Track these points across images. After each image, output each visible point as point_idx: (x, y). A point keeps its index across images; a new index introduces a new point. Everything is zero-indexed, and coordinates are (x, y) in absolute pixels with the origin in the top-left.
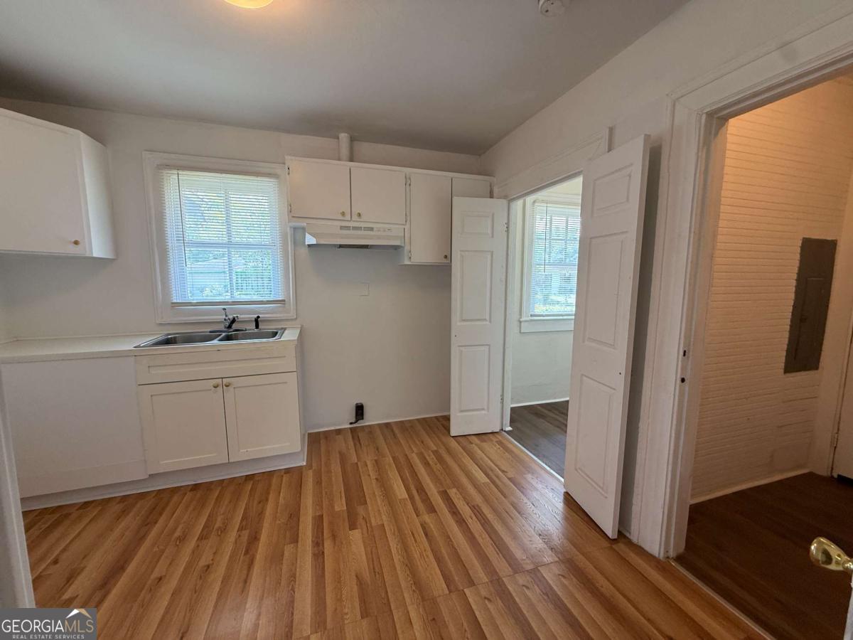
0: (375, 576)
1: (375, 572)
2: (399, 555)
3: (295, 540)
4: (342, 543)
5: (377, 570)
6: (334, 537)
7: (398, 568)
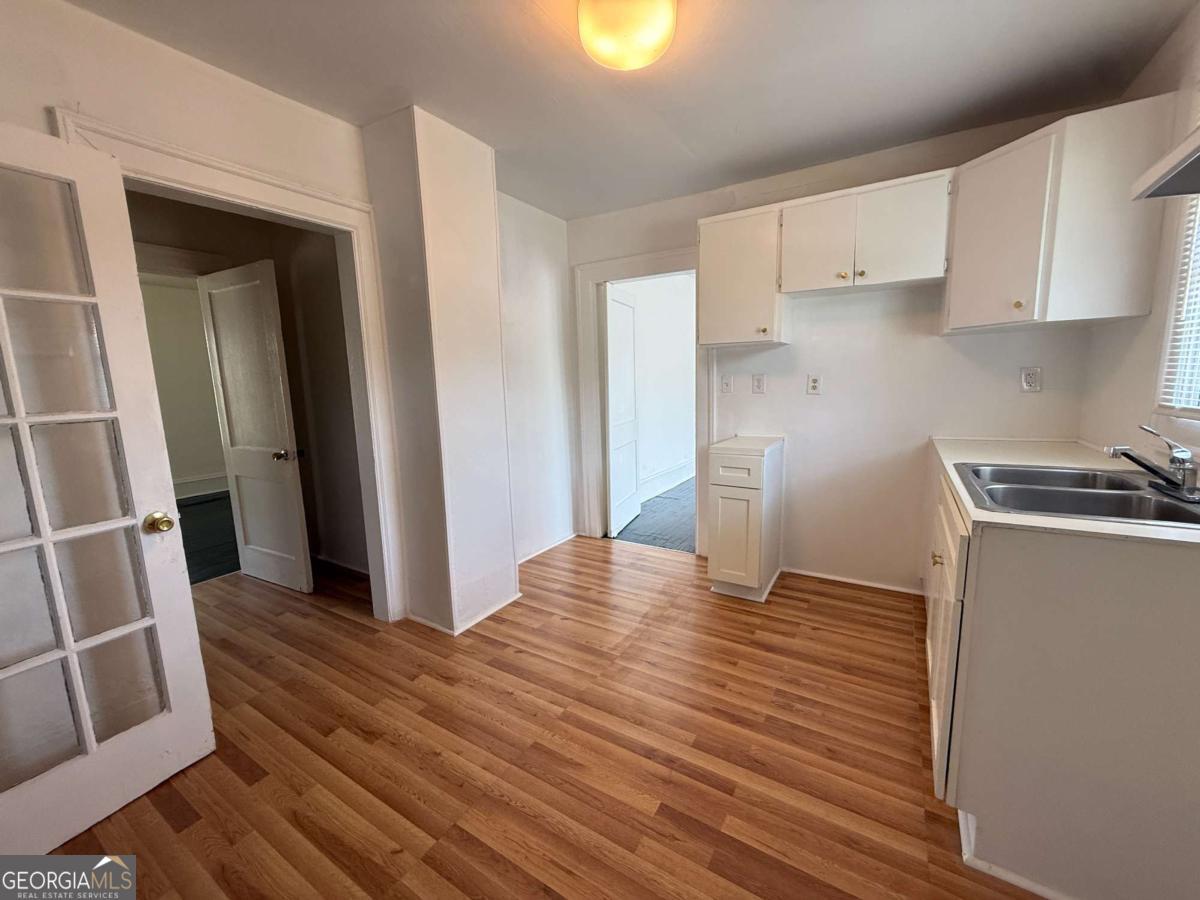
0: (561, 779)
1: (566, 782)
2: (558, 822)
3: (696, 745)
4: (646, 782)
5: (567, 785)
6: (667, 781)
7: (545, 807)
